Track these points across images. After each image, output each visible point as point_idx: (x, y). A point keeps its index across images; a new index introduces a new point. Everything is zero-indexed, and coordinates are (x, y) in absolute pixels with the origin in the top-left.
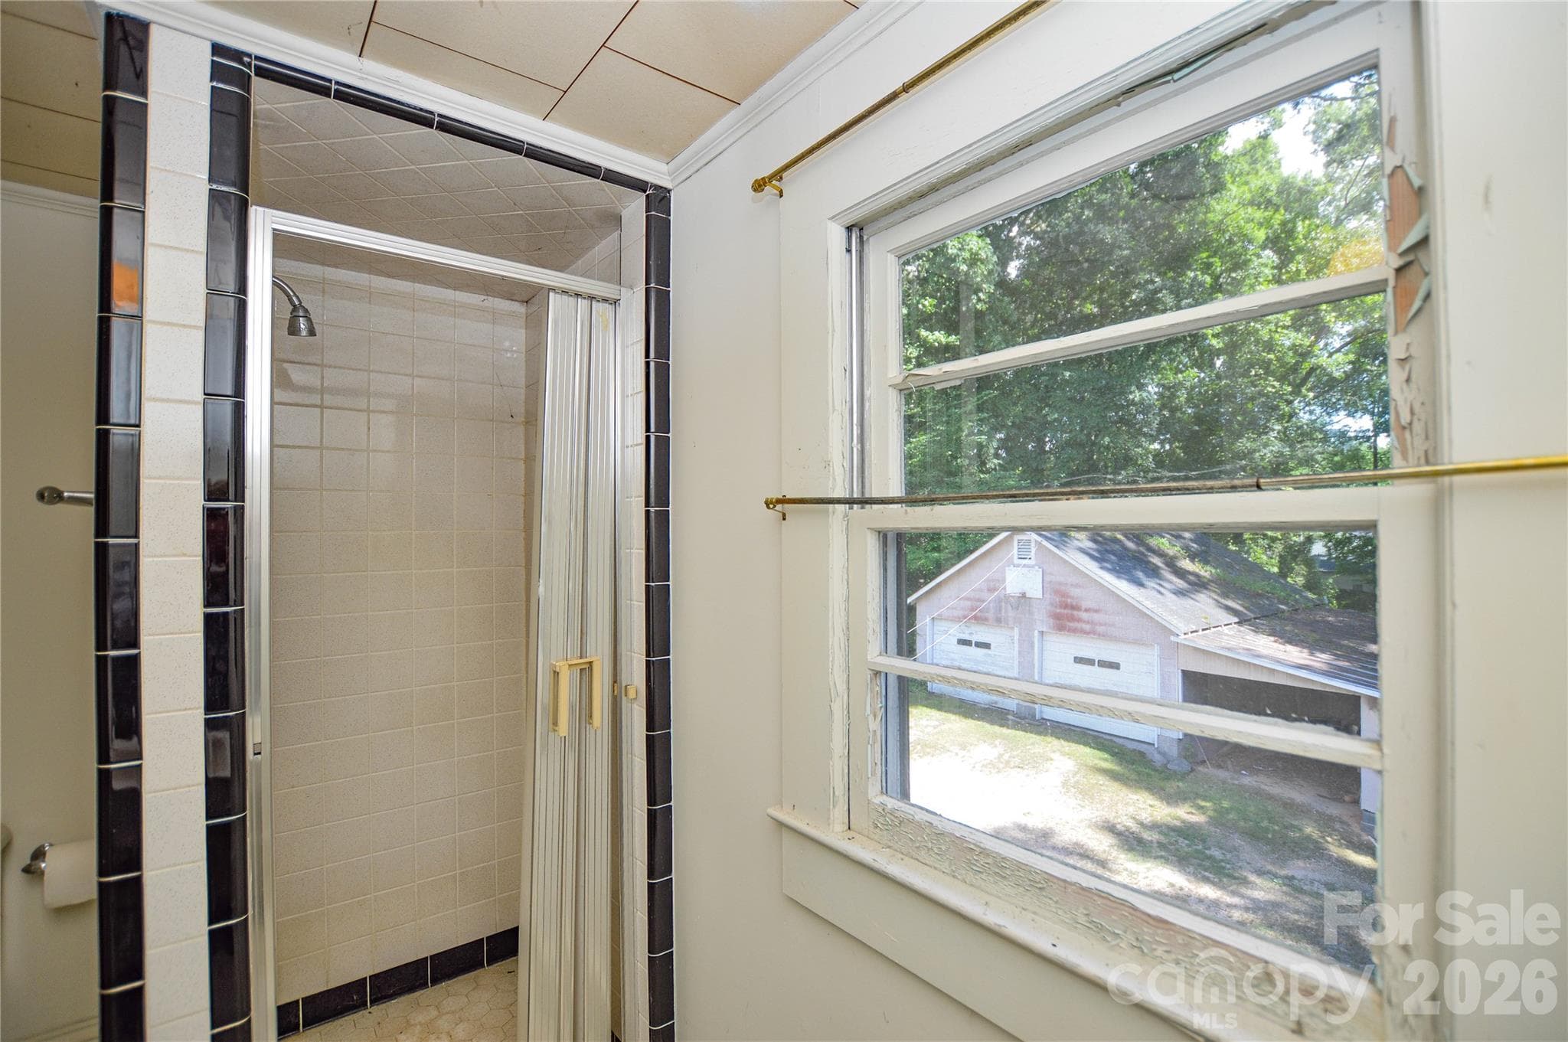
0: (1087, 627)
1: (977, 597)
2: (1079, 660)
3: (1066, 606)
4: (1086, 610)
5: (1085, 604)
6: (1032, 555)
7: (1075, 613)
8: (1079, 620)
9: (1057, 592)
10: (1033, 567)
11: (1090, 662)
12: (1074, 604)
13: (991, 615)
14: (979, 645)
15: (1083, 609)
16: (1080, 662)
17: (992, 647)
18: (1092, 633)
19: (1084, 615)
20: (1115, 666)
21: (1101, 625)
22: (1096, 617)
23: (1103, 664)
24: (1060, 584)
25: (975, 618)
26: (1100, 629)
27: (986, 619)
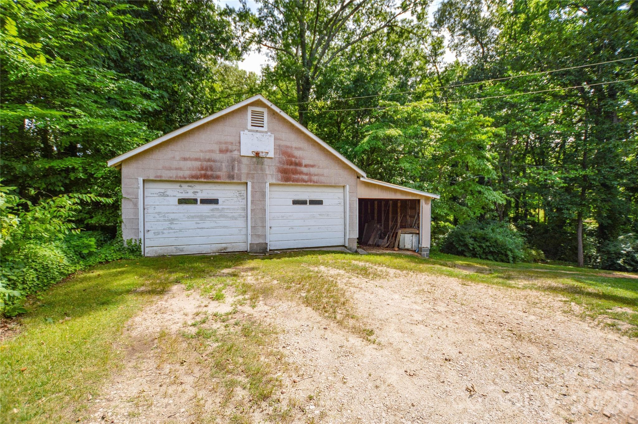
0: (306, 177)
1: (207, 157)
2: (295, 202)
3: (291, 163)
4: (306, 166)
5: (304, 162)
6: (266, 125)
7: (298, 168)
8: (301, 173)
9: (285, 153)
10: (266, 132)
11: (304, 202)
12: (297, 162)
13: (223, 173)
14: (204, 201)
15: (304, 165)
16: (296, 204)
17: (220, 202)
18: (310, 182)
19: (304, 170)
20: (320, 202)
21: (315, 175)
22: (312, 170)
23: (313, 202)
24: (287, 147)
25: (205, 176)
26: (315, 178)
27: (218, 177)
